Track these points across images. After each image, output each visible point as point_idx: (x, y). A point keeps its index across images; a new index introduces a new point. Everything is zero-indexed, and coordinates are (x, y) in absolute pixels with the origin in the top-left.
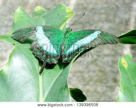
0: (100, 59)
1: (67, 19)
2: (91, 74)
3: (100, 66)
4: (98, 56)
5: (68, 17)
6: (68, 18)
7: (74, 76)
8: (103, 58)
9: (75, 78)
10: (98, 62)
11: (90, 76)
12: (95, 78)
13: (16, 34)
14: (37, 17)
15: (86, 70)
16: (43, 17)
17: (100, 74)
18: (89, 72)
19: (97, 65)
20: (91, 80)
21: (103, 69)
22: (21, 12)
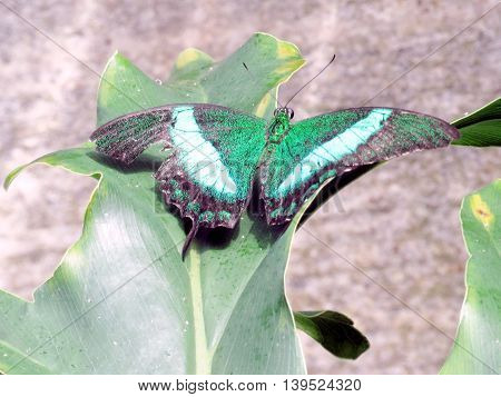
0: (438, 217)
1: (277, 79)
2: (413, 270)
3: (439, 242)
4: (432, 208)
5: (283, 72)
6: (282, 76)
7: (355, 282)
8: (447, 215)
9: (359, 288)
10: (433, 229)
11: (409, 278)
12: (428, 284)
13: (104, 137)
14: (182, 83)
15: (396, 260)
16: (203, 82)
17: (443, 270)
18: (404, 263)
19: (428, 238)
20: (415, 290)
21: (451, 251)
22: (122, 68)
